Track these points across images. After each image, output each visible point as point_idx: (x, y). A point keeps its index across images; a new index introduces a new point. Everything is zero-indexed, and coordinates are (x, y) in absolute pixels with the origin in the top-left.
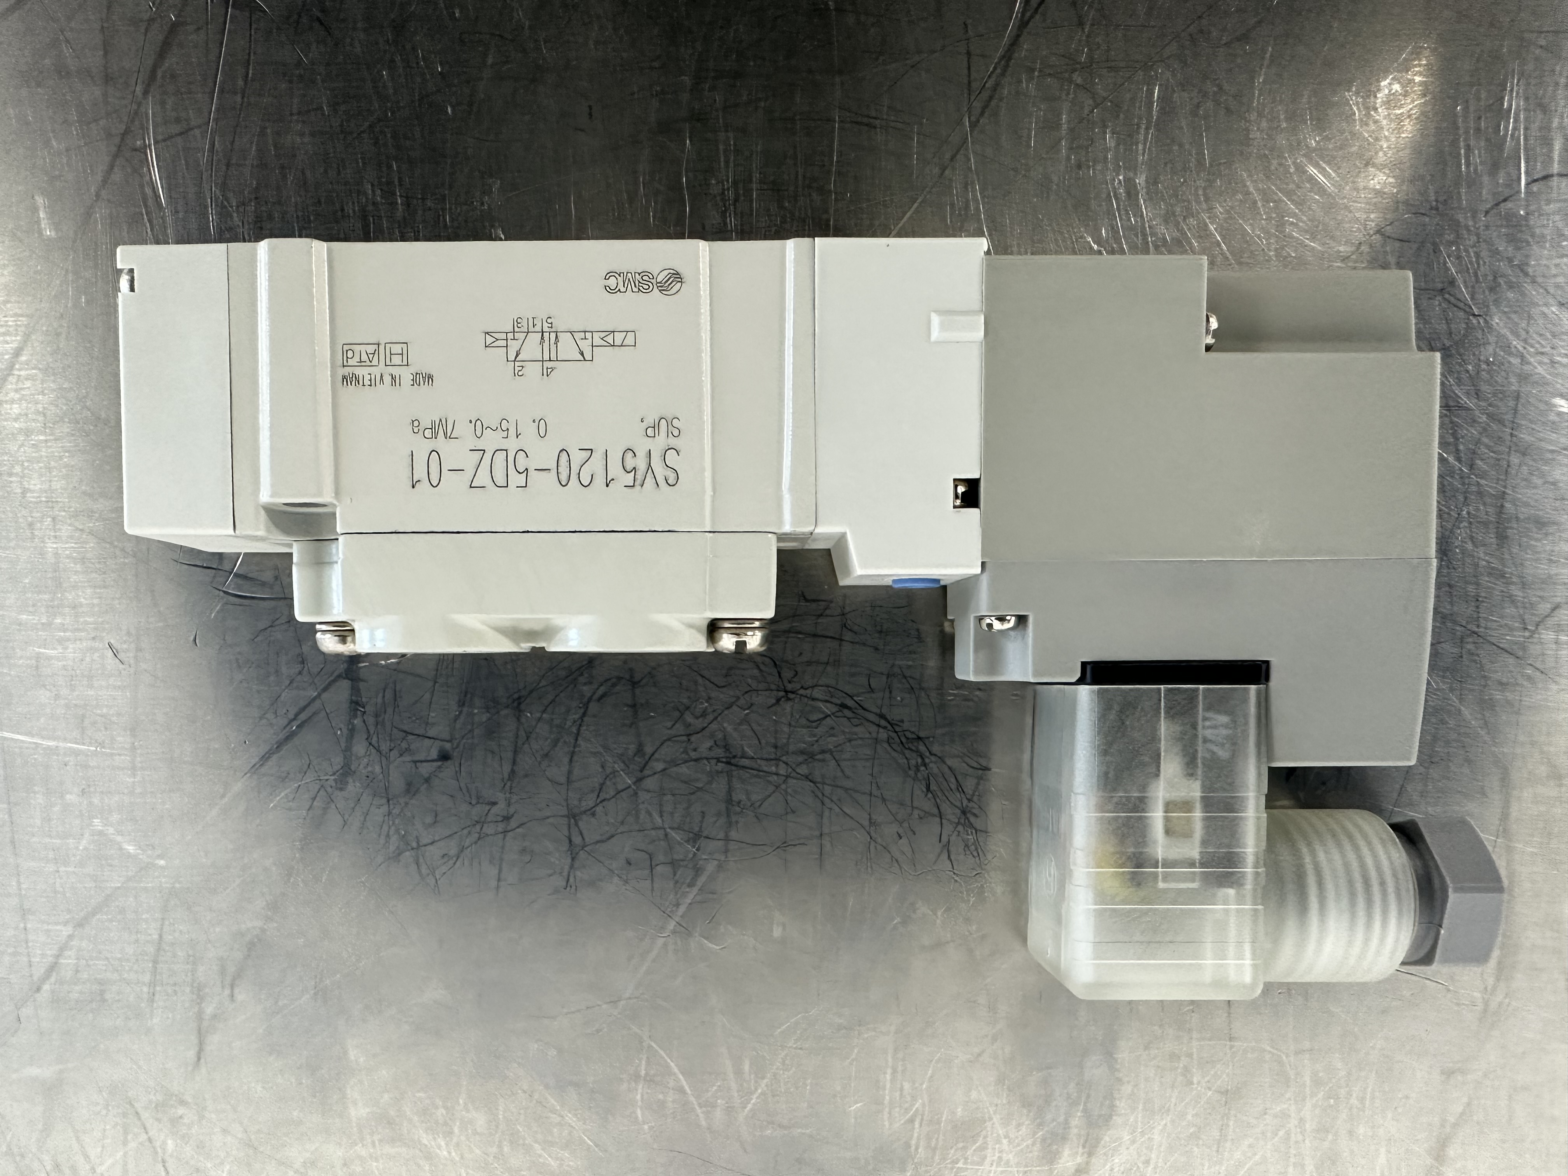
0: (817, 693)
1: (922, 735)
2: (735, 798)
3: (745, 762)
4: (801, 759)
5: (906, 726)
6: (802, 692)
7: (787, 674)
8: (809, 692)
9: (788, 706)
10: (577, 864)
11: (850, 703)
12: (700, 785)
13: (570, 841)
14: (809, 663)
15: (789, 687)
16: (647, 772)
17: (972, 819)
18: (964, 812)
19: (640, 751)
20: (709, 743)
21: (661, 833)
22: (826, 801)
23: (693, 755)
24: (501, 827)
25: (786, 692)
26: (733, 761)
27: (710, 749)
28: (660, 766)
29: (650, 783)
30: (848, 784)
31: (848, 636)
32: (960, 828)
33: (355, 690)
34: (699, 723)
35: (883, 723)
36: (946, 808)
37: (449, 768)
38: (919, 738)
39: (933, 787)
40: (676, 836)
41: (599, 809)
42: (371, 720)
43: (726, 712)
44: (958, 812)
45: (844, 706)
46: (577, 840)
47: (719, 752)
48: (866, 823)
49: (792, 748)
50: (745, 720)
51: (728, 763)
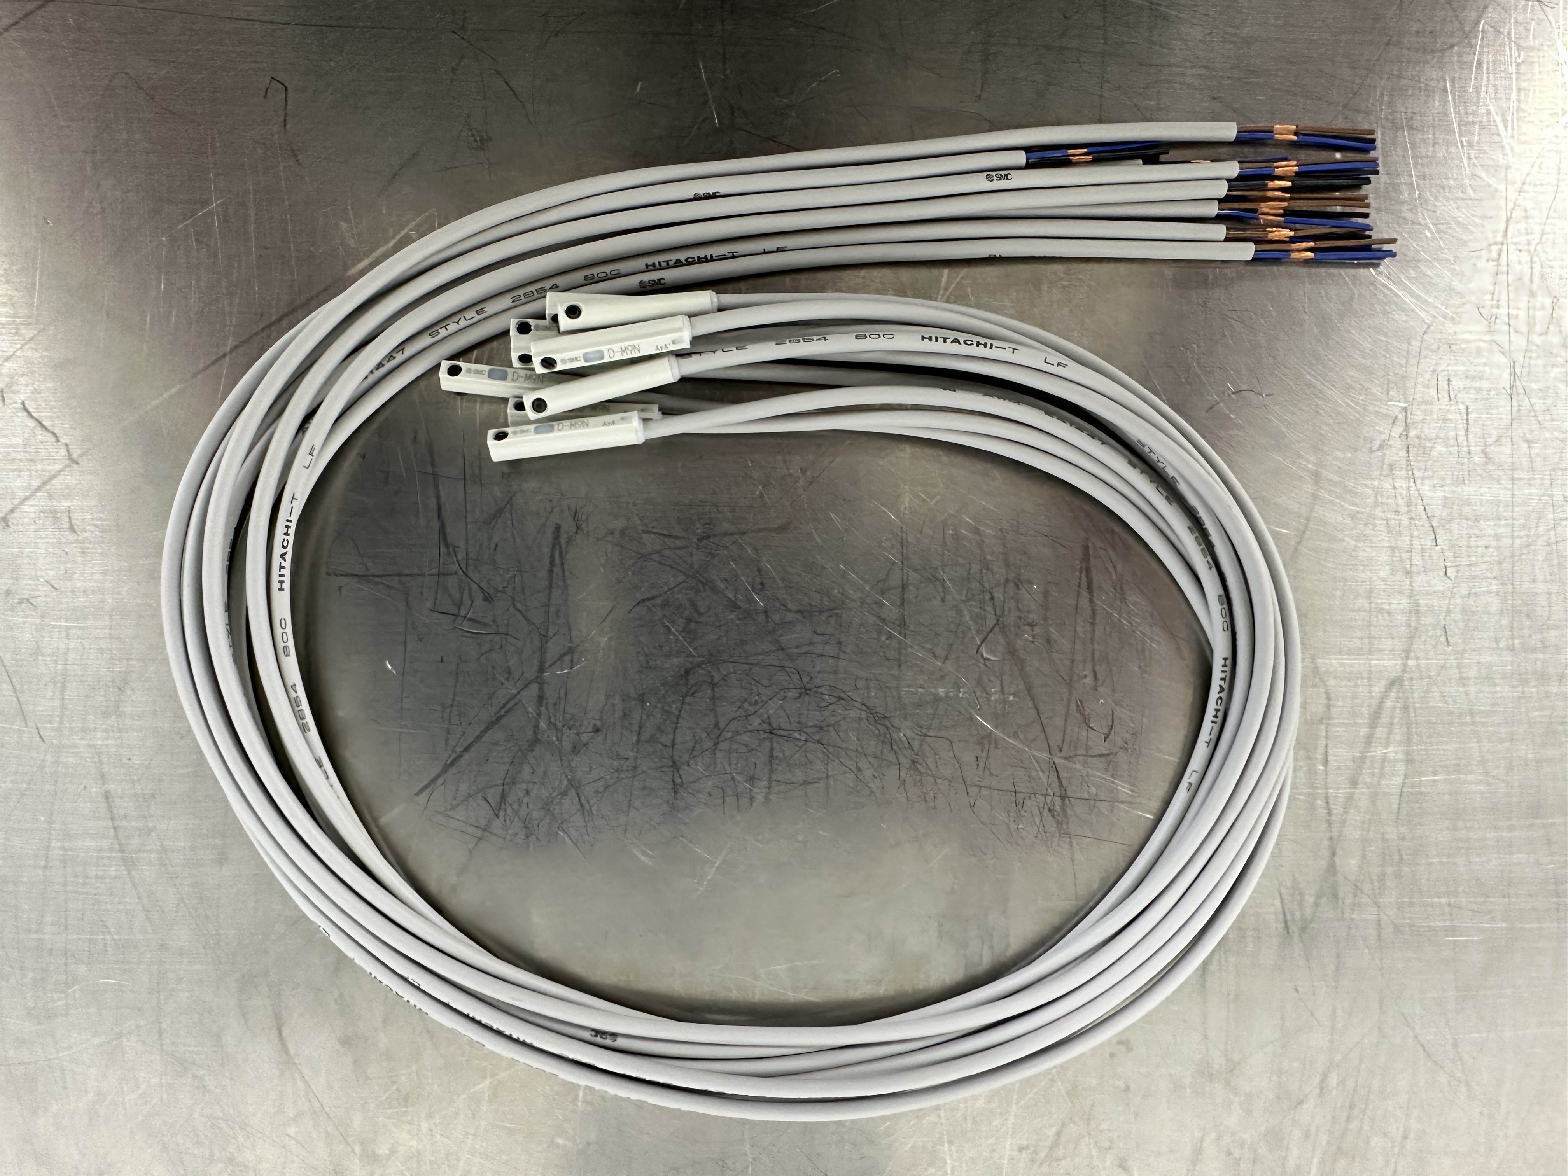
0: (823, 690)
1: (888, 715)
2: (775, 754)
3: (782, 733)
4: (814, 730)
5: (878, 710)
6: (815, 689)
7: (806, 679)
8: (820, 690)
9: (807, 698)
10: (678, 796)
11: (843, 695)
12: (754, 747)
13: (673, 781)
14: (819, 672)
15: (808, 686)
16: (722, 738)
17: (919, 767)
18: (913, 762)
19: (717, 725)
20: (758, 721)
21: (729, 777)
22: (830, 756)
23: (750, 728)
24: (631, 774)
25: (806, 689)
26: (774, 732)
27: (760, 724)
28: (729, 735)
29: (723, 746)
30: (844, 745)
31: (842, 656)
32: (912, 772)
33: (541, 689)
34: (753, 709)
35: (864, 708)
36: (902, 760)
37: (599, 738)
38: (885, 717)
39: (895, 747)
40: (738, 778)
41: (692, 762)
42: (551, 707)
43: (770, 702)
44: (910, 762)
45: (840, 698)
46: (678, 781)
47: (765, 726)
48: (854, 769)
49: (810, 724)
50: (781, 707)
51: (771, 733)
